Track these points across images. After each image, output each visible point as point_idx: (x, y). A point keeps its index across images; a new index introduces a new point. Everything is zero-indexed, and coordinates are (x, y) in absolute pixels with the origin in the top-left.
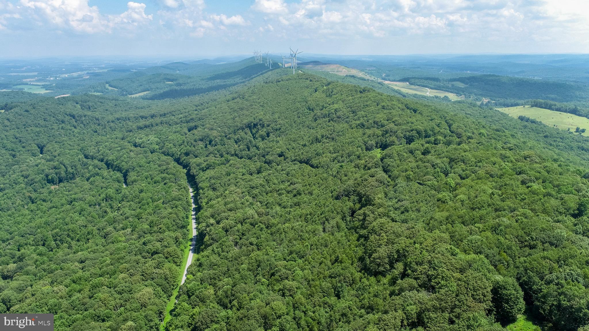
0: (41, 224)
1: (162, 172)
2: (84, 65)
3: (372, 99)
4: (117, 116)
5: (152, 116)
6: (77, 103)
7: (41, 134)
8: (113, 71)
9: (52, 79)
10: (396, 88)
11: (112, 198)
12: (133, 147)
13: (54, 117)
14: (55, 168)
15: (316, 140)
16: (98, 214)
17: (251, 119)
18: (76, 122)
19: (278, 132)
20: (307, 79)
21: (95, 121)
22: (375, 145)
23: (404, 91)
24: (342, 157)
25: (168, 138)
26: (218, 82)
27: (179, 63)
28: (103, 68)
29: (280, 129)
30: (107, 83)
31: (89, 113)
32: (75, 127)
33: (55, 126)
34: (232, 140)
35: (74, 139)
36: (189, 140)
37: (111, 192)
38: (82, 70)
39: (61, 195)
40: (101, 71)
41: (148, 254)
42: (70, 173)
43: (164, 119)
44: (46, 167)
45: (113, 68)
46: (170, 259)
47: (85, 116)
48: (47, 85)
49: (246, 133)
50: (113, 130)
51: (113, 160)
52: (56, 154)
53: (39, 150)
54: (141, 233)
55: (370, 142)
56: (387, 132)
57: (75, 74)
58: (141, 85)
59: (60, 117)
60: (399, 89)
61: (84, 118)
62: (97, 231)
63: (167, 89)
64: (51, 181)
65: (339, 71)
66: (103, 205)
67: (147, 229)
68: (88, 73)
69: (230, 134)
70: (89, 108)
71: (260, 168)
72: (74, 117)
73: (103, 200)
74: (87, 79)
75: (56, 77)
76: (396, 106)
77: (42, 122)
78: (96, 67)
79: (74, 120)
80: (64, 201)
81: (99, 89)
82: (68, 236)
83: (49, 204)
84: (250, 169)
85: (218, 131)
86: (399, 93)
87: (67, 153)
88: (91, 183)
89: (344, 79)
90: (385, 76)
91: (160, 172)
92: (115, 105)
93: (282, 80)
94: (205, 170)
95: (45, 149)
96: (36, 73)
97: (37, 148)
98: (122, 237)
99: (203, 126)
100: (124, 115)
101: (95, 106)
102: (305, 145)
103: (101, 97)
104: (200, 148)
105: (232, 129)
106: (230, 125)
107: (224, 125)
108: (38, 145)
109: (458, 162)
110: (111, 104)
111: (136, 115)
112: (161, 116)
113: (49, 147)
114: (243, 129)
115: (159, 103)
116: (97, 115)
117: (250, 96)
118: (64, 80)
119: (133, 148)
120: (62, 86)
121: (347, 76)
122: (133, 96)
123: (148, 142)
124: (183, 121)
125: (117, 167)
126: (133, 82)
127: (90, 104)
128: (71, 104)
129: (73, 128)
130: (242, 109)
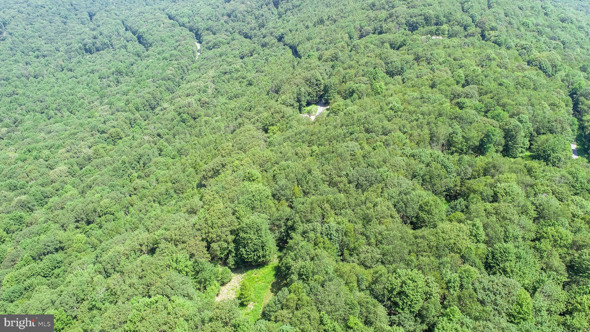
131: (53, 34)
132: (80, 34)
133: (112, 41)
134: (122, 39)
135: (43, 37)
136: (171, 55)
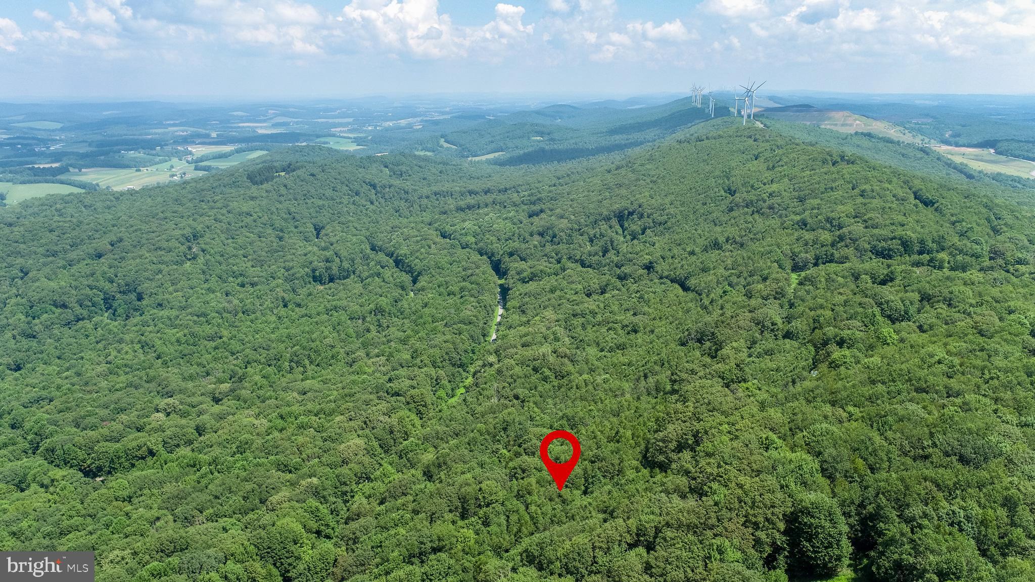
0: (282, 336)
1: (464, 279)
2: (419, 108)
3: (847, 176)
4: (435, 188)
5: (487, 192)
6: (386, 167)
7: (324, 210)
8: (459, 117)
9: (370, 128)
10: (958, 160)
11: (384, 311)
12: (440, 237)
13: (347, 186)
14: (327, 261)
15: (715, 245)
16: (356, 332)
17: (625, 204)
18: (376, 194)
19: (661, 228)
20: (750, 137)
21: (403, 196)
22: (813, 261)
23: (975, 166)
24: (739, 277)
25: (491, 227)
26: (618, 139)
27: (564, 105)
28: (448, 113)
29: (666, 222)
30: (442, 137)
31: (397, 182)
32: (372, 203)
33: (345, 200)
34: (586, 236)
35: (364, 220)
36: (523, 232)
37: (384, 302)
38: (414, 115)
39: (321, 300)
40: (442, 118)
41: (386, 394)
42: (344, 270)
43: (501, 197)
44: (316, 258)
45: (460, 114)
46: (412, 405)
47: (390, 187)
48: (361, 138)
49: (611, 227)
50: (423, 209)
51: (405, 255)
52: (333, 240)
53: (315, 233)
54: (396, 365)
55: (803, 255)
56: (841, 238)
57: (403, 122)
58: (492, 142)
59: (356, 186)
60: (965, 161)
61: (388, 189)
62: (345, 355)
63: (530, 149)
64: (317, 279)
65: (847, 125)
66: (368, 319)
67: (406, 360)
68: (422, 121)
69: (587, 226)
70: (401, 175)
71: (606, 286)
72: (374, 186)
73: (371, 313)
74: (417, 130)
75: (376, 126)
76: (888, 192)
77: (329, 193)
78: (435, 112)
79: (373, 191)
80: (321, 309)
81: (429, 145)
82: (309, 357)
83: (303, 311)
84: (589, 286)
85: (570, 221)
86: (961, 170)
87: (349, 239)
88: (364, 288)
89: (846, 138)
90: (951, 136)
91: (462, 280)
92: (440, 172)
93: (707, 138)
94: (528, 282)
95: (323, 232)
96: (351, 120)
97: (313, 230)
98: (369, 367)
99: (551, 210)
100: (446, 187)
101: (410, 171)
102: (692, 253)
103: (423, 159)
104: (531, 246)
105: (592, 219)
106: (592, 211)
107: (582, 210)
108: (315, 226)
109: (938, 301)
110: (434, 170)
111: (463, 189)
112: (500, 191)
113: (328, 229)
114: (607, 219)
115: (509, 170)
116: (408, 185)
117: (642, 165)
118: (387, 130)
119: (439, 239)
120: (379, 139)
121: (856, 133)
122: (477, 159)
123: (463, 231)
124: (526, 202)
125: (408, 266)
126: (482, 136)
127: (404, 168)
128: (376, 167)
129: (369, 203)
130: (620, 186)
131: (264, 253)
132: (305, 255)
133: (356, 266)
134: (373, 263)
135: (250, 257)
136: (462, 289)
